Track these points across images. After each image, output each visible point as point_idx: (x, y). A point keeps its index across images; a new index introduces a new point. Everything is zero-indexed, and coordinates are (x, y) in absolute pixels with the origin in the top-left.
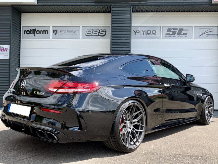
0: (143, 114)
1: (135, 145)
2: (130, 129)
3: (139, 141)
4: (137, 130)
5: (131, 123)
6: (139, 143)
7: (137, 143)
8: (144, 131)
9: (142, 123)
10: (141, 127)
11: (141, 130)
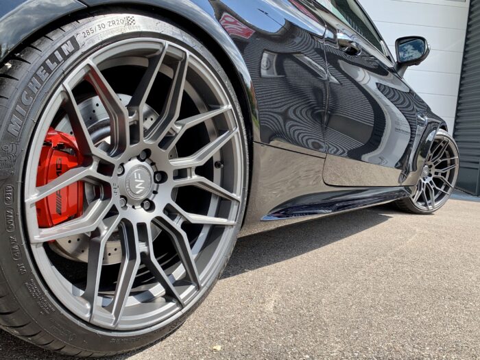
0: (235, 134)
1: (171, 304)
2: (152, 207)
3: (200, 278)
4: (195, 218)
5: (161, 177)
6: (198, 288)
7: (185, 294)
8: (233, 222)
9: (227, 183)
10: (221, 199)
11: (217, 215)
